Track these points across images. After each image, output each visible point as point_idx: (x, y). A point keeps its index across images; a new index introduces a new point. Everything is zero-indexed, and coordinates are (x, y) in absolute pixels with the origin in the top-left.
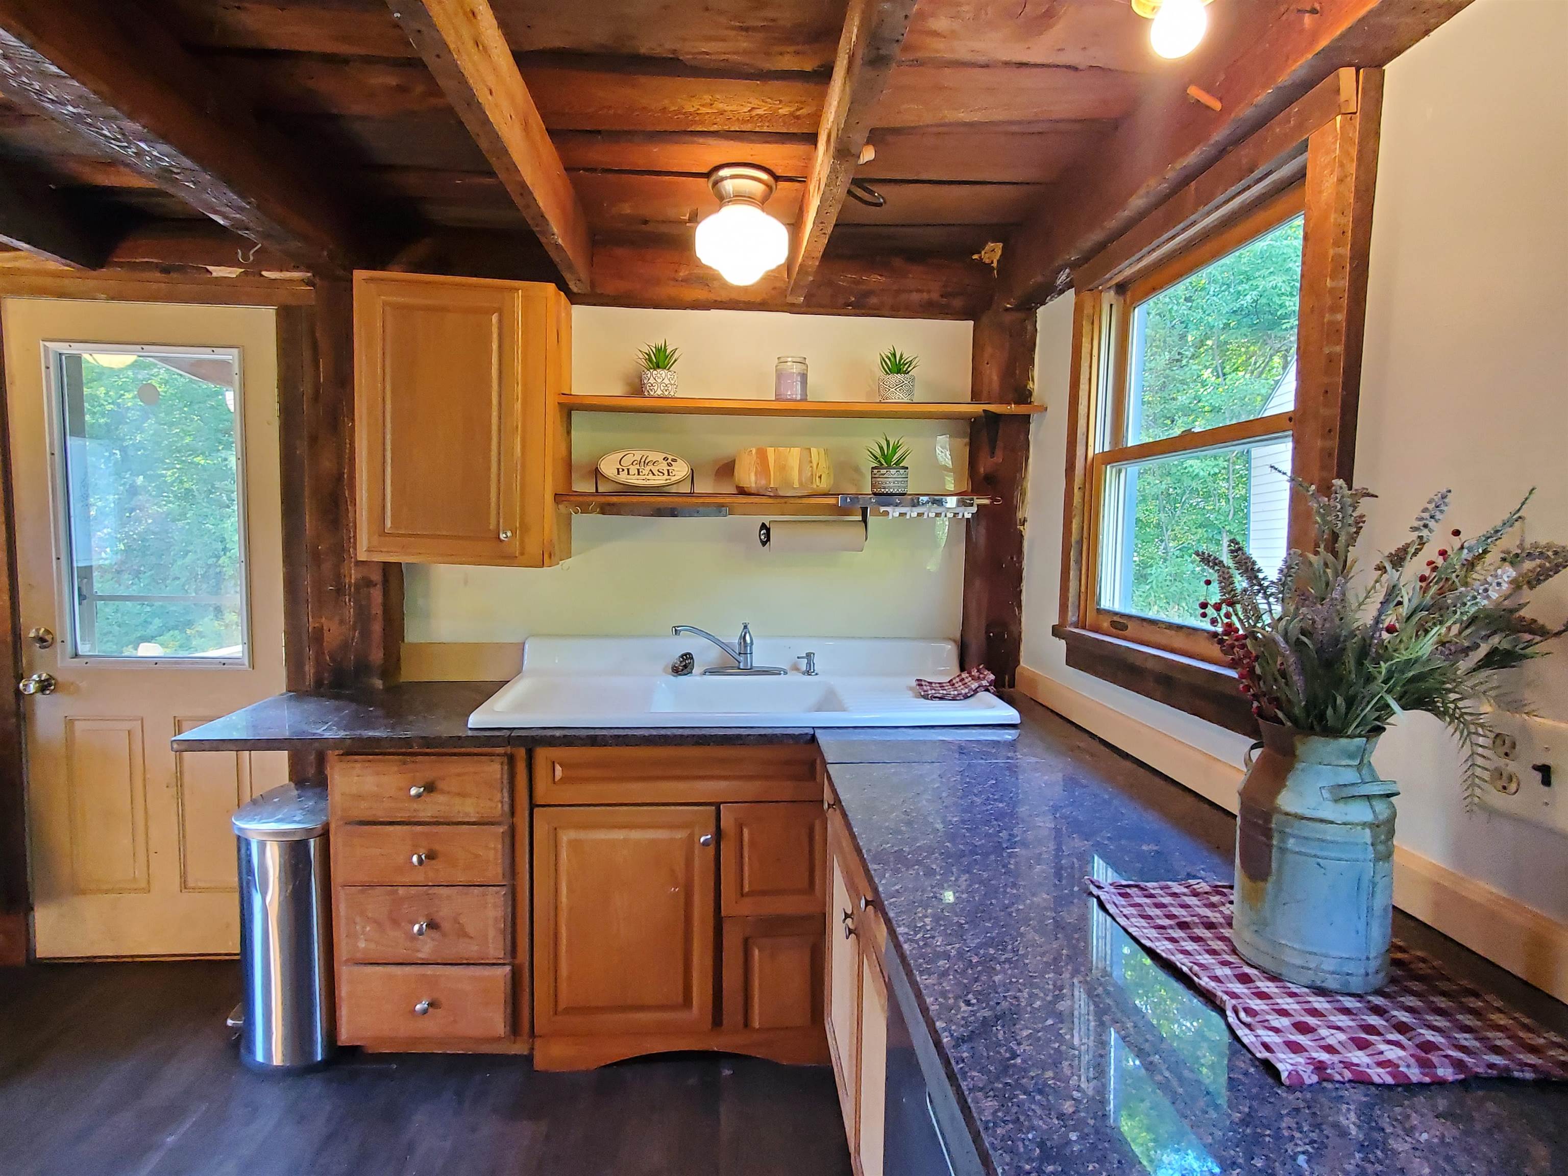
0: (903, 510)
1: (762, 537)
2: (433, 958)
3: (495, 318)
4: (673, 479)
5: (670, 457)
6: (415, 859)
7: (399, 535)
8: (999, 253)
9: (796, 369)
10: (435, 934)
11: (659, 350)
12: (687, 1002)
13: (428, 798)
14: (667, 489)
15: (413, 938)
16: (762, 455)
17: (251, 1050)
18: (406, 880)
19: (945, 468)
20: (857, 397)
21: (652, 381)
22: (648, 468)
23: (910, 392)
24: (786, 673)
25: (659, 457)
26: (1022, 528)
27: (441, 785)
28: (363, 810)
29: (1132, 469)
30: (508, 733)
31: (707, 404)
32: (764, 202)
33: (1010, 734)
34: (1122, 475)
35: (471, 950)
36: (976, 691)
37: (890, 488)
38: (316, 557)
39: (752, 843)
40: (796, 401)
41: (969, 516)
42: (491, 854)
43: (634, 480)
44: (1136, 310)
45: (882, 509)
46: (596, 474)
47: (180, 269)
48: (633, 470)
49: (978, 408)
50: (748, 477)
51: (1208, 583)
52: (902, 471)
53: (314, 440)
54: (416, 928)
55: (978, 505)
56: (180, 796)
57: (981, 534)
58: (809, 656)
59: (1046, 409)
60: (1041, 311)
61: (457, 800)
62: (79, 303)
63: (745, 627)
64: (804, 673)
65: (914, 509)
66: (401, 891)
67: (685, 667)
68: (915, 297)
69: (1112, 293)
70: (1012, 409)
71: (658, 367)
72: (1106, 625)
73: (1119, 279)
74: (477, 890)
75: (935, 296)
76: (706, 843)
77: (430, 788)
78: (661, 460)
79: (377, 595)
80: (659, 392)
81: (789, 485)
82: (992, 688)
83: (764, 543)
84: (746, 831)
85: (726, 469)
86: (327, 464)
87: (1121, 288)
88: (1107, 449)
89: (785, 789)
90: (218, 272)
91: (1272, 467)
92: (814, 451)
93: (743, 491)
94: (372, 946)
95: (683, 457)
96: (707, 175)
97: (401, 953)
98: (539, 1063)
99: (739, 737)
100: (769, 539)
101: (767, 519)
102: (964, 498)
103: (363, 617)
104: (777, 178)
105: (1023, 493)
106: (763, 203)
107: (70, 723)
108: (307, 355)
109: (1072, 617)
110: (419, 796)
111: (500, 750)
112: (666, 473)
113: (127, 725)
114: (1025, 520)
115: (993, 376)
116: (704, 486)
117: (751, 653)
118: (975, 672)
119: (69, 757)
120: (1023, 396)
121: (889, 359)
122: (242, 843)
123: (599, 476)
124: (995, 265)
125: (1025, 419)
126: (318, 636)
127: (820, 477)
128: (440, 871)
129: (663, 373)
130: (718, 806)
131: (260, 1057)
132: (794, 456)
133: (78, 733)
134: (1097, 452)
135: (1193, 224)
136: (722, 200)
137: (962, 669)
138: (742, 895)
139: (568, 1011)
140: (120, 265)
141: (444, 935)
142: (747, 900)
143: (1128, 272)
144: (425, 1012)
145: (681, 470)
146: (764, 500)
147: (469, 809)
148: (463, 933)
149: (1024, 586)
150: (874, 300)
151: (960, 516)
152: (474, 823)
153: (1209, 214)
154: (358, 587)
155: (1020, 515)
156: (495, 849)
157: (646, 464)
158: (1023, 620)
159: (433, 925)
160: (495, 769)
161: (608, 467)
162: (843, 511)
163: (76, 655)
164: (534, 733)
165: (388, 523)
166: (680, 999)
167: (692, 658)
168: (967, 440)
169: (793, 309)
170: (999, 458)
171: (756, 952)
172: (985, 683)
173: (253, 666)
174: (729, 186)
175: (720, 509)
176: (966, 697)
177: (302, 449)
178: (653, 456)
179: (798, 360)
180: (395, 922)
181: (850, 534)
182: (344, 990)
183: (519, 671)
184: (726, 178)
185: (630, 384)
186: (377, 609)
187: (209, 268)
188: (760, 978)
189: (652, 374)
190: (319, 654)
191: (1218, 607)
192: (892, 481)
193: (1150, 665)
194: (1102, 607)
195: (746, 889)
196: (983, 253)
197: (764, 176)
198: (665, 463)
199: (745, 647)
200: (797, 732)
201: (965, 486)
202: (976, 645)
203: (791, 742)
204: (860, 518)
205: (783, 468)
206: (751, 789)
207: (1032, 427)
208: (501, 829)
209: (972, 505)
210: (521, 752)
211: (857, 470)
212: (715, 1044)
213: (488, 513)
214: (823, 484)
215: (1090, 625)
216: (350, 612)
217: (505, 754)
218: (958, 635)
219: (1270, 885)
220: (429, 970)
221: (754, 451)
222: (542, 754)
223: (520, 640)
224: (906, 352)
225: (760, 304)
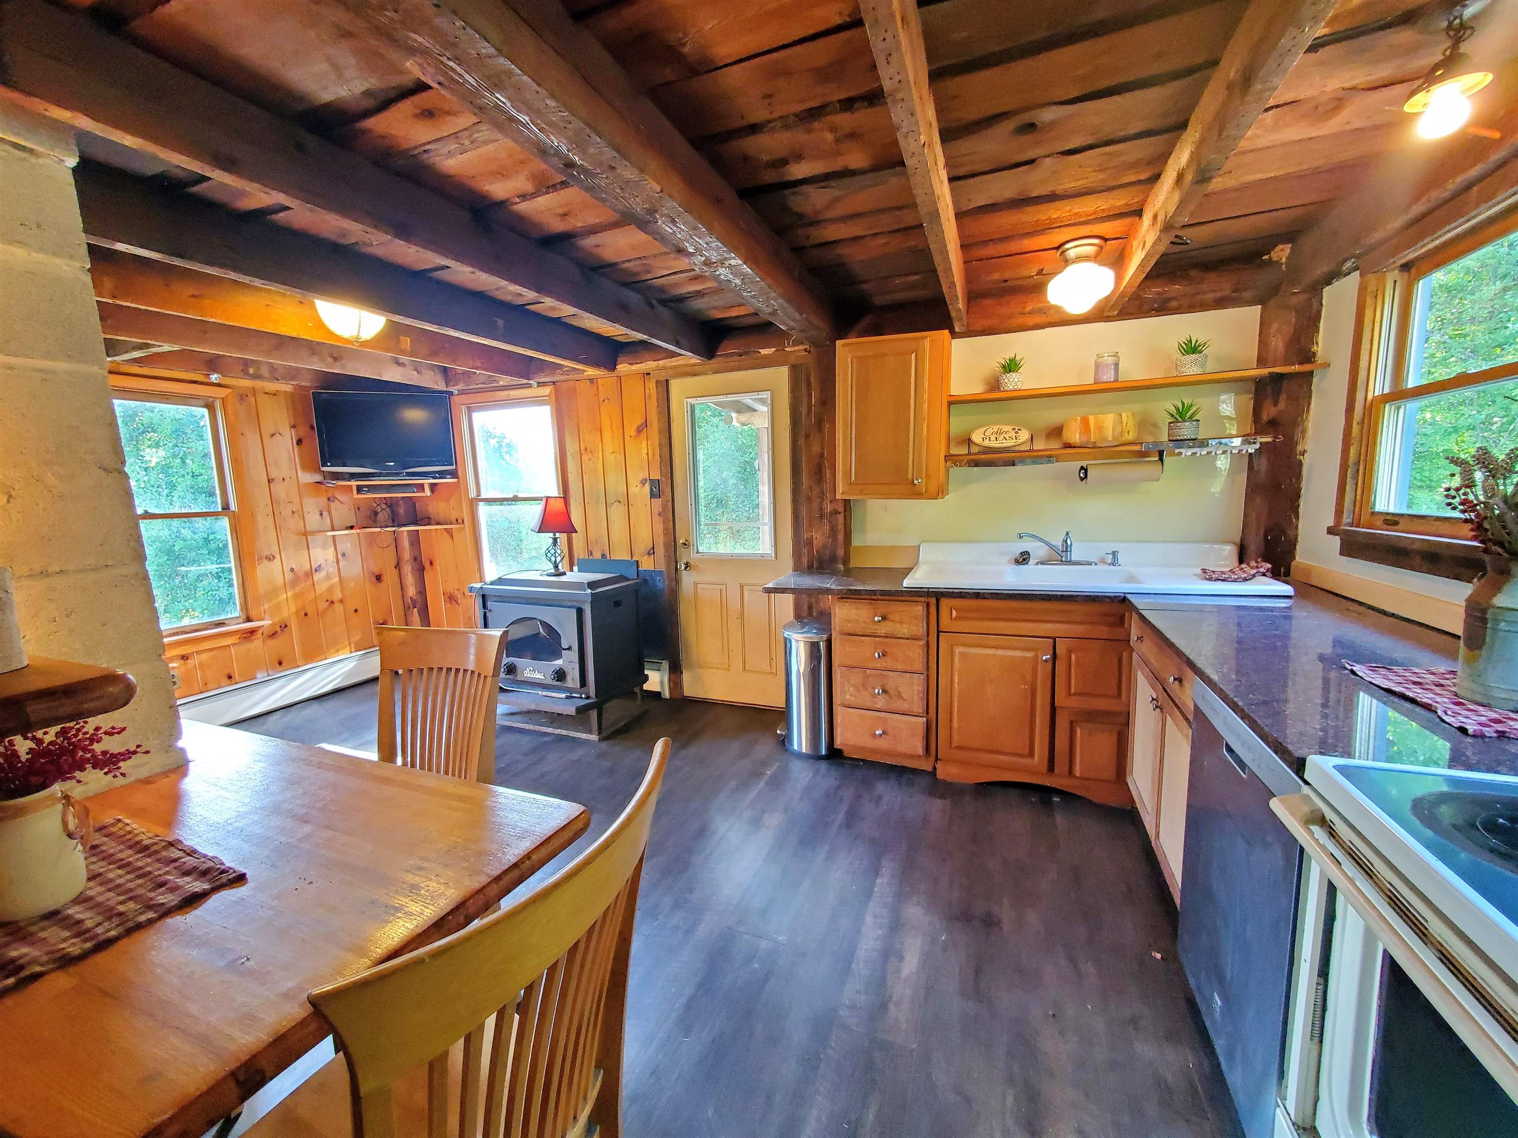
0: (1194, 450)
1: (1082, 475)
2: (885, 708)
3: (913, 356)
4: (1019, 441)
5: (1017, 428)
6: (876, 655)
7: (858, 484)
8: (1288, 251)
9: (1110, 360)
10: (885, 695)
11: (1011, 360)
12: (1031, 754)
13: (884, 624)
14: (1013, 449)
15: (874, 696)
16: (1085, 421)
17: (791, 743)
18: (871, 665)
19: (1229, 418)
20: (1157, 374)
21: (1006, 380)
22: (1002, 436)
23: (1203, 365)
24: (1096, 564)
25: (1010, 428)
26: (1301, 458)
27: (891, 617)
28: (849, 627)
29: (1412, 405)
30: (927, 590)
31: (1045, 391)
32: (1097, 258)
33: (1285, 603)
34: (1402, 411)
35: (906, 707)
36: (1254, 576)
37: (1183, 435)
38: (809, 499)
39: (1077, 662)
40: (1110, 382)
41: (1252, 451)
42: (916, 656)
43: (994, 444)
44: (1421, 282)
45: (1177, 451)
46: (969, 441)
47: (746, 353)
48: (993, 438)
49: (1264, 372)
50: (1074, 435)
51: (1453, 475)
52: (1194, 423)
53: (807, 436)
54: (876, 691)
55: (1261, 443)
56: (743, 625)
57: (1263, 465)
58: (1114, 553)
59: (1329, 365)
60: (1327, 290)
61: (898, 625)
62: (701, 377)
63: (1067, 534)
64: (1110, 565)
65: (1204, 449)
66: (868, 671)
67: (1024, 560)
68: (1210, 296)
69: (1396, 272)
70: (1296, 368)
71: (1010, 371)
72: (1379, 523)
73: (1403, 261)
74: (908, 675)
75: (1227, 292)
76: (1046, 661)
77: (884, 618)
78: (1011, 430)
79: (840, 518)
80: (1011, 387)
81: (1106, 440)
82: (1268, 574)
83: (1082, 479)
84: (1073, 656)
85: (1056, 432)
86: (816, 448)
87: (1406, 267)
88: (1386, 391)
89: (1103, 631)
90: (764, 352)
91: (1505, 397)
92: (1124, 415)
93: (1068, 446)
94: (853, 699)
95: (1027, 428)
96: (1058, 248)
97: (868, 704)
98: (940, 774)
99: (1071, 596)
100: (1086, 477)
101: (1084, 464)
102: (1247, 439)
103: (833, 532)
104: (1106, 240)
105: (1304, 432)
106: (1095, 258)
107: (696, 584)
108: (804, 390)
109: (1346, 518)
110: (879, 621)
111: (922, 599)
112: (1014, 438)
113: (719, 587)
114: (1305, 451)
115: (1278, 344)
116: (1039, 445)
117: (1071, 551)
118: (1253, 564)
119: (695, 602)
120: (1308, 357)
121: (1185, 344)
122: (787, 642)
123: (971, 443)
124: (1284, 260)
125: (1309, 376)
126: (810, 543)
127: (1128, 432)
128: (888, 662)
129: (1014, 374)
130: (1054, 639)
131: (796, 747)
132: (1109, 420)
133: (699, 590)
134: (1376, 394)
135: (1474, 217)
136: (1067, 262)
137: (1241, 561)
138: (1070, 695)
139: (959, 748)
140: (720, 356)
141: (891, 697)
142: (1074, 698)
143: (1411, 256)
144: (880, 735)
145: (1024, 435)
146: (1087, 450)
147: (905, 630)
148: (900, 696)
149: (1302, 502)
150: (1174, 304)
151: (1244, 452)
152: (907, 639)
153: (1491, 207)
154: (831, 514)
155: (1300, 448)
156: (919, 653)
157: (1001, 433)
158: (1300, 526)
159: (884, 691)
160: (919, 609)
161: (977, 437)
162: (1142, 454)
163: (698, 552)
164: (942, 590)
165: (853, 478)
166: (1027, 752)
167: (1029, 555)
168: (1252, 396)
169: (1108, 319)
170: (1282, 405)
171: (1079, 730)
172: (1262, 570)
173: (776, 558)
174: (1072, 254)
175: (1049, 458)
176: (1245, 580)
177: (801, 441)
178: (1006, 428)
179: (1112, 354)
180: (864, 686)
181: (1148, 469)
182: (838, 719)
183: (917, 563)
184: (1068, 249)
185: (988, 384)
186: (841, 526)
187: (760, 350)
188: (1081, 746)
189: (1006, 376)
190: (810, 552)
191: (1457, 490)
192: (1186, 430)
193: (1415, 546)
194: (1376, 510)
195: (1073, 691)
196: (1272, 253)
197: (1096, 241)
198: (1014, 432)
199: (1067, 548)
200: (1112, 595)
201: (1249, 428)
202: (1255, 544)
203: (1108, 600)
204: (1157, 459)
205: (1100, 428)
206: (1079, 630)
207: (1315, 380)
208: (922, 643)
209: (1255, 443)
210: (933, 601)
211: (1155, 425)
212: (1048, 782)
213: (907, 470)
214: (1131, 437)
215: (1363, 525)
216: (827, 527)
217: (924, 602)
218: (1238, 540)
219: (1484, 652)
220: (882, 715)
221: (1079, 418)
222: (945, 603)
223: (916, 544)
224: (1199, 336)
225: (1084, 319)
